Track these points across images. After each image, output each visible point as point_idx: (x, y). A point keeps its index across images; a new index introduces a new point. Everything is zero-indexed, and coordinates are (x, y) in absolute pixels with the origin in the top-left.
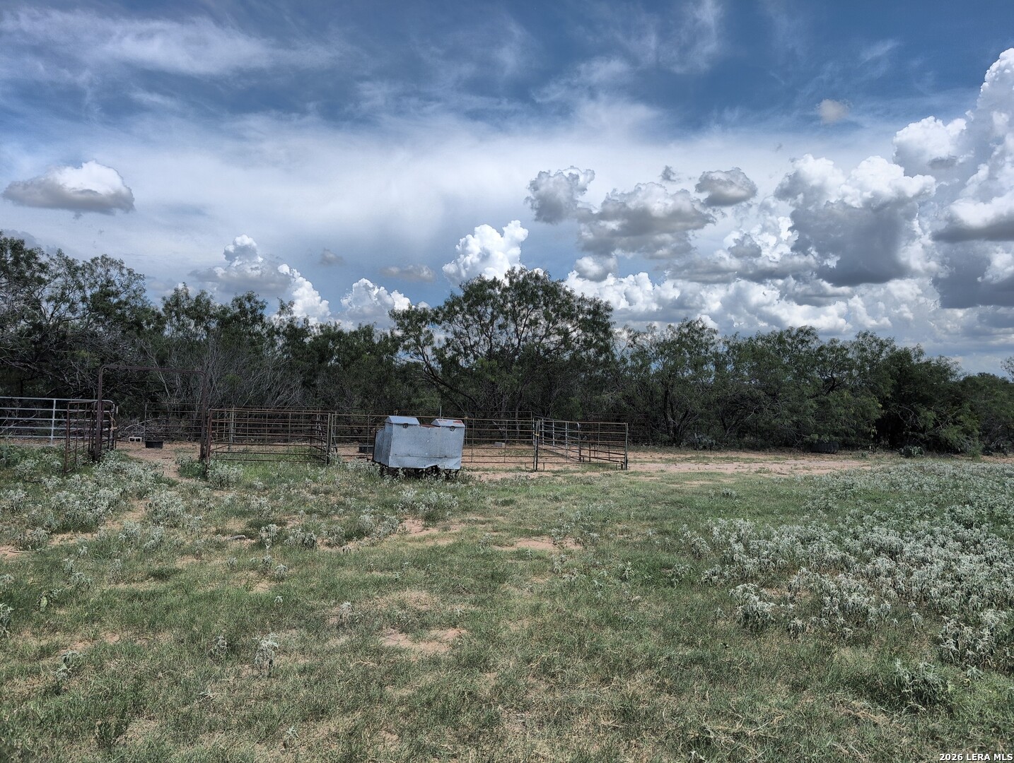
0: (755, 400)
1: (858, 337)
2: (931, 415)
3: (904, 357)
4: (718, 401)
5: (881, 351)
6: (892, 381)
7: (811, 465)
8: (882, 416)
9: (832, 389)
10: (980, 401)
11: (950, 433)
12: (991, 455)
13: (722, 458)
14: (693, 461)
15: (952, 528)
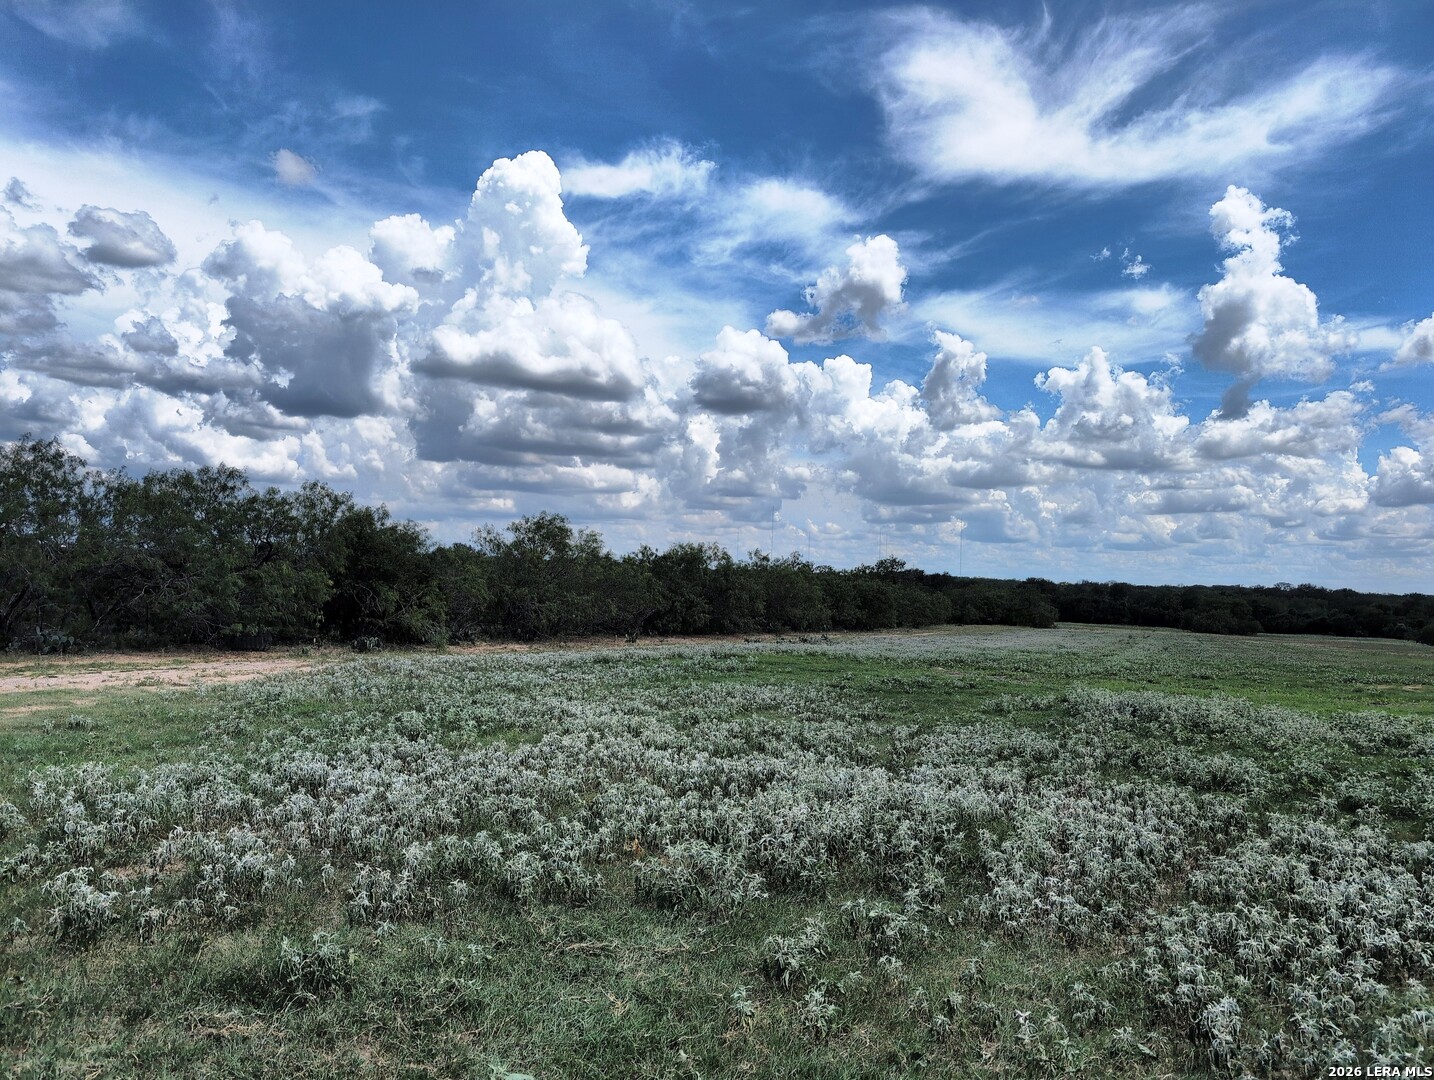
0: (148, 574)
1: (305, 488)
2: (393, 596)
3: (364, 519)
4: (84, 573)
5: (335, 509)
6: (347, 551)
7: (228, 669)
8: (333, 599)
9: (266, 560)
10: (451, 578)
11: (415, 619)
12: (458, 644)
13: (83, 666)
14: (28, 673)
15: (394, 741)
